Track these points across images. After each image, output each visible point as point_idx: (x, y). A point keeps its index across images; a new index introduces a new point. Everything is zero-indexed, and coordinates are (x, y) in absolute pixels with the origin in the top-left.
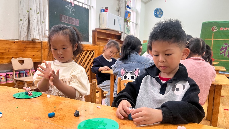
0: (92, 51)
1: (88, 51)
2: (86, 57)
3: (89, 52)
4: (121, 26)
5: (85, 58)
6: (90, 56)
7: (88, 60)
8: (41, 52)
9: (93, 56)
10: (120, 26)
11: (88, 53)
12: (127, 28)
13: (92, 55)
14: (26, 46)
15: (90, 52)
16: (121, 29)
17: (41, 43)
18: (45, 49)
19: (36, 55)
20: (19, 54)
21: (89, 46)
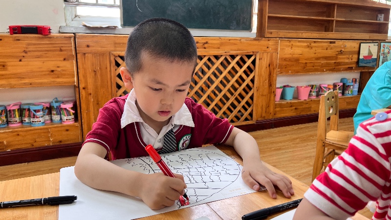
0: (249, 57)
1: (233, 57)
2: (225, 73)
3: (237, 59)
8: (74, 62)
9: (250, 70)
11: (233, 63)
13: (249, 67)
14: (27, 48)
15: (241, 59)
17: (72, 39)
18: (86, 55)
19: (59, 69)
20: (9, 68)
21: (238, 41)
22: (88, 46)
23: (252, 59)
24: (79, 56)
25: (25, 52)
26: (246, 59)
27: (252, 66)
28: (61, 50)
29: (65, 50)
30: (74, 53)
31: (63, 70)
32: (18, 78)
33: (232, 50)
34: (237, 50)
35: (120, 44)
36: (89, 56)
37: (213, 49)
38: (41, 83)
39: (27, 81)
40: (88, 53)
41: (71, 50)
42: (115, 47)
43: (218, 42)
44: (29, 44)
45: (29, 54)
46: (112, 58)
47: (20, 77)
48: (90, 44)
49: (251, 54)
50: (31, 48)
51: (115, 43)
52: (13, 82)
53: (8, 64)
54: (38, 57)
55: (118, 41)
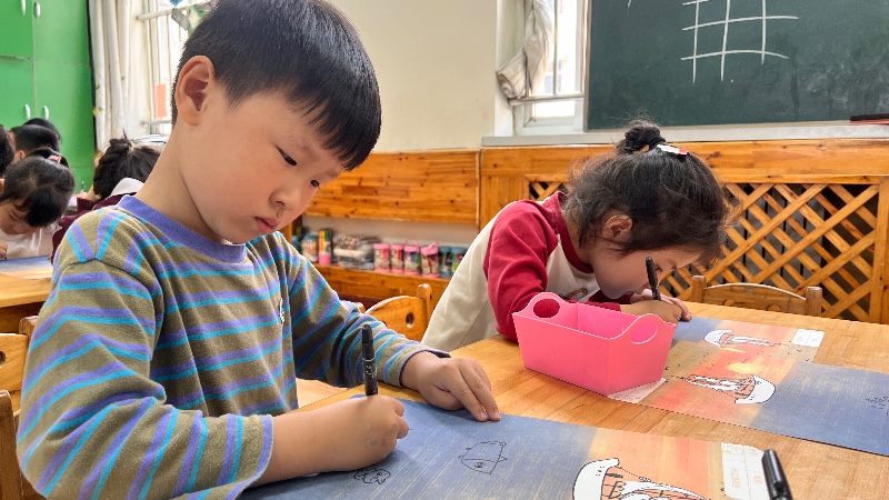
0: (855, 190)
8: (477, 189)
13: (853, 217)
15: (828, 193)
17: (477, 157)
18: (493, 179)
19: (459, 200)
20: (412, 195)
21: (814, 149)
22: (495, 166)
23: (866, 195)
24: (483, 179)
25: (427, 174)
26: (844, 195)
27: (866, 215)
28: (464, 172)
29: (469, 172)
30: (477, 177)
31: (464, 201)
32: (419, 208)
33: (791, 171)
34: (809, 172)
35: (540, 161)
36: (496, 180)
37: (735, 170)
38: (440, 218)
39: (425, 213)
40: (495, 176)
41: (475, 171)
42: (532, 167)
43: (750, 151)
44: (431, 164)
45: (431, 177)
46: (526, 184)
47: (420, 206)
48: (500, 162)
49: (864, 182)
50: (433, 169)
51: (533, 160)
52: (414, 212)
53: (411, 189)
54: (439, 181)
55: (536, 157)
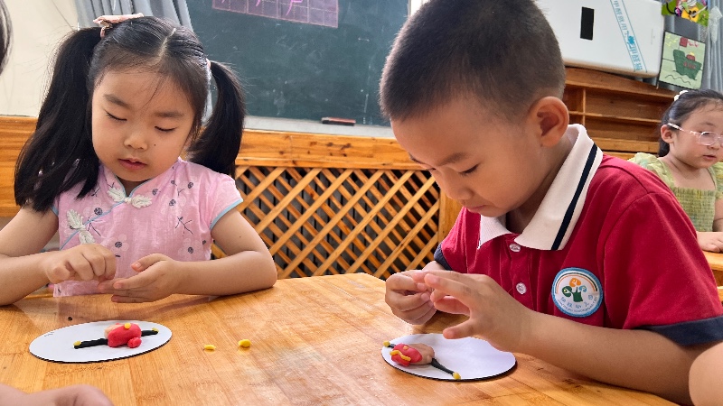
1: (398, 174)
2: (383, 201)
3: (406, 177)
4: (639, 40)
5: (375, 210)
6: (413, 201)
7: (398, 218)
9: (430, 199)
10: (631, 40)
11: (399, 185)
12: (677, 54)
16: (635, 58)
